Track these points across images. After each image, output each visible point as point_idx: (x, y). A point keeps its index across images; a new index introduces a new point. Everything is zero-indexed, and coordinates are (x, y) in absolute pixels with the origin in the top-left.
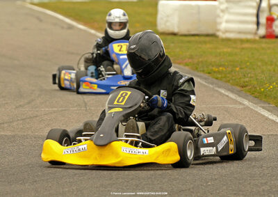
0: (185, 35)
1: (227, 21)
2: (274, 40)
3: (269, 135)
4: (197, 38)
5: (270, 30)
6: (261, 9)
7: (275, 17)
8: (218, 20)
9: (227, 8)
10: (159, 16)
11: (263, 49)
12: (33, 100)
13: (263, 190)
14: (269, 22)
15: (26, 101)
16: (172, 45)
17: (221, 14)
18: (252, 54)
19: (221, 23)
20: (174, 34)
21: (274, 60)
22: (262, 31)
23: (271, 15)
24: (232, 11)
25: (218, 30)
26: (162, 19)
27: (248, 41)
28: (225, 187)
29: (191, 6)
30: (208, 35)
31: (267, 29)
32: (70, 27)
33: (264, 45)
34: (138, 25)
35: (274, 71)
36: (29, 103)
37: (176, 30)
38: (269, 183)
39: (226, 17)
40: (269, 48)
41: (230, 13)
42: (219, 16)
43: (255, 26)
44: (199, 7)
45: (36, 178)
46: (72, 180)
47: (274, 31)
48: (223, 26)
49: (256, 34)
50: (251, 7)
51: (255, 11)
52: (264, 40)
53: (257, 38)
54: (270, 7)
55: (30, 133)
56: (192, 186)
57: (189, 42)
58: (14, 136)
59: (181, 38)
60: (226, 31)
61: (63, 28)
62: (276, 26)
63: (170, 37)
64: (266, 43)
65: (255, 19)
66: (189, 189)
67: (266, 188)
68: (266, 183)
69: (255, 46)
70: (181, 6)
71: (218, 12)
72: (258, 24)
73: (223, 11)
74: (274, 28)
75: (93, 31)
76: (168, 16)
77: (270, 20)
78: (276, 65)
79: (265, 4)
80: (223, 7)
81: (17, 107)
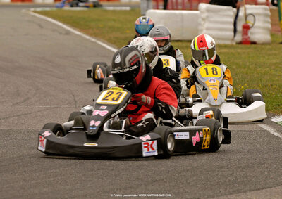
1: (208, 29)
2: (249, 46)
3: (238, 131)
4: (180, 43)
5: (246, 37)
6: (239, 18)
7: (251, 25)
8: (200, 28)
9: (207, 17)
11: (239, 53)
12: (28, 98)
13: (229, 181)
14: (245, 30)
15: (22, 99)
17: (202, 22)
18: (229, 58)
19: (202, 30)
21: (248, 64)
22: (239, 38)
23: (246, 23)
24: (212, 19)
27: (225, 46)
28: (195, 178)
29: (175, 14)
31: (243, 36)
32: (68, 33)
33: (239, 51)
34: (128, 31)
35: (247, 74)
36: (25, 101)
38: (235, 175)
39: (207, 25)
40: (244, 53)
41: (211, 22)
42: (200, 24)
43: (233, 34)
44: (182, 15)
45: (26, 169)
46: (58, 170)
47: (249, 37)
49: (233, 40)
50: (229, 16)
51: (232, 20)
52: (240, 46)
53: (234, 44)
54: (246, 16)
55: (24, 128)
56: (165, 177)
58: (9, 131)
61: (61, 33)
62: (251, 33)
64: (241, 48)
67: (232, 178)
68: (232, 175)
69: (232, 51)
70: (167, 14)
71: (200, 20)
72: (235, 31)
73: (204, 19)
74: (249, 35)
75: (88, 37)
77: (246, 28)
78: (249, 68)
79: (241, 14)
80: (204, 15)
81: (13, 105)
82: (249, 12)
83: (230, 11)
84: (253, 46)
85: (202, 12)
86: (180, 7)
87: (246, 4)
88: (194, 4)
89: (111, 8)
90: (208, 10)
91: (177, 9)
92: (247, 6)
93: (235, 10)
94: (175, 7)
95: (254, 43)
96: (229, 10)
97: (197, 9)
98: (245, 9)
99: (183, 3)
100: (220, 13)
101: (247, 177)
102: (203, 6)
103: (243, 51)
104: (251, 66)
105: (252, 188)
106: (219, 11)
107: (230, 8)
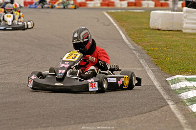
0: (164, 31)
1: (186, 23)
8: (183, 23)
9: (186, 16)
10: (151, 20)
17: (184, 19)
20: (159, 30)
24: (188, 17)
25: (183, 28)
26: (152, 21)
29: (168, 14)
30: (178, 31)
37: (160, 28)
39: (187, 21)
41: (188, 19)
42: (183, 20)
44: (173, 14)
48: (185, 26)
60: (186, 29)
70: (163, 13)
73: (185, 17)
76: (156, 20)
90: (187, 12)
102: (185, 9)
106: (194, 12)
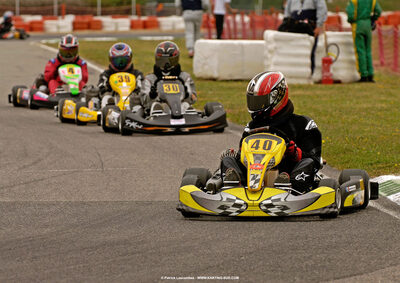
0: (227, 81)
1: (276, 64)
2: (331, 86)
5: (325, 74)
6: (317, 49)
7: (333, 58)
8: (266, 63)
9: (276, 48)
10: (195, 59)
11: (318, 96)
12: (40, 160)
13: (307, 265)
14: (326, 64)
15: (32, 161)
16: (210, 92)
17: (269, 56)
18: (304, 102)
19: (268, 66)
20: (214, 80)
21: (330, 110)
22: (318, 75)
23: (328, 56)
24: (281, 51)
26: (199, 61)
27: (300, 87)
28: (261, 262)
31: (323, 72)
33: (318, 92)
35: (329, 123)
36: (35, 163)
37: (215, 75)
38: (314, 258)
39: (275, 58)
40: (325, 95)
41: (279, 54)
42: (266, 58)
43: (309, 70)
44: (242, 46)
45: (37, 254)
46: (79, 255)
47: (331, 75)
49: (310, 78)
50: (304, 46)
51: (309, 52)
52: (320, 85)
53: (312, 83)
54: (327, 46)
55: (33, 199)
57: (230, 88)
58: (14, 204)
59: (221, 84)
62: (334, 69)
63: (207, 83)
64: (321, 89)
65: (309, 61)
66: (218, 266)
67: (311, 263)
68: (309, 258)
69: (308, 93)
70: (222, 45)
71: (266, 52)
72: (313, 66)
73: (270, 52)
74: (331, 71)
76: (206, 58)
77: (328, 62)
78: (331, 115)
79: (321, 43)
80: (271, 46)
81: (20, 169)
82: (330, 40)
83: (306, 40)
84: (338, 85)
85: (269, 42)
86: (239, 36)
87: (327, 30)
88: (258, 31)
89: (149, 38)
90: (276, 40)
91: (236, 38)
92: (329, 33)
93: (312, 38)
94: (233, 36)
95: (339, 82)
96: (304, 38)
97: (262, 39)
98: (326, 37)
99: (244, 30)
100: (293, 43)
101: (329, 260)
102: (270, 34)
103: (325, 92)
104: (334, 113)
105: (337, 275)
106: (292, 40)
107: (306, 35)
